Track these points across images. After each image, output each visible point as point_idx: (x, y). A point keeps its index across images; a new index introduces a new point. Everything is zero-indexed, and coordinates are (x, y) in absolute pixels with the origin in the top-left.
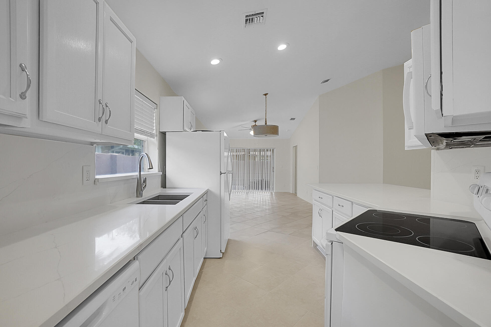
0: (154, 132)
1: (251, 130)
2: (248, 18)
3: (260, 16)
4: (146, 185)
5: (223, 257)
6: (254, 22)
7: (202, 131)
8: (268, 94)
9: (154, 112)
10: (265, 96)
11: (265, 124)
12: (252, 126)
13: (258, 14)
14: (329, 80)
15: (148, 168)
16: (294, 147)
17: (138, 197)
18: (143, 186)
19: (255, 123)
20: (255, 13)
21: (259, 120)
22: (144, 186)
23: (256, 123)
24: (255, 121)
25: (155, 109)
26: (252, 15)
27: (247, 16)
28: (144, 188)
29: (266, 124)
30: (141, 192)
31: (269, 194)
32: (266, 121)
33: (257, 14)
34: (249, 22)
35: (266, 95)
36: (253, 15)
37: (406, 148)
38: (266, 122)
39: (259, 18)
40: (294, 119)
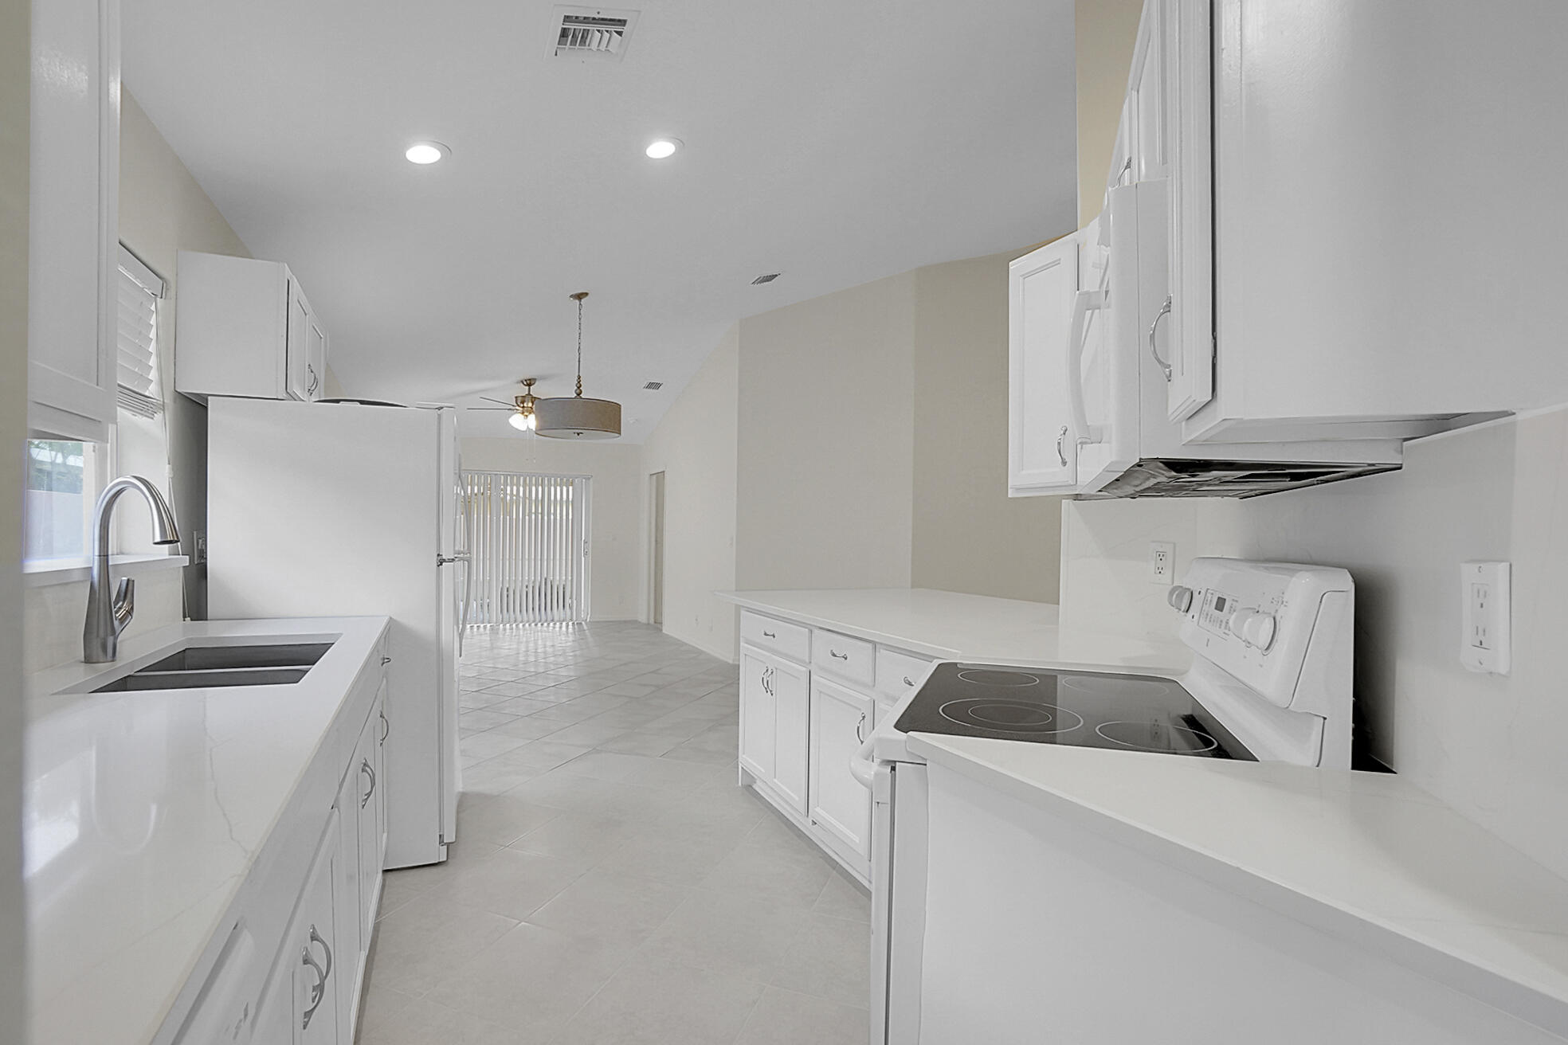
0: (152, 390)
1: (512, 412)
2: (571, 26)
3: (613, 28)
4: (132, 608)
5: (449, 860)
6: (589, 45)
7: (362, 402)
8: (587, 294)
9: (153, 308)
10: (577, 301)
11: (575, 395)
12: (516, 397)
13: (604, 21)
14: (776, 276)
15: (158, 539)
16: (655, 477)
17: (94, 661)
18: (116, 612)
19: (529, 389)
20: (597, 16)
21: (543, 378)
22: (122, 612)
23: (531, 387)
24: (529, 383)
25: (158, 299)
26: (585, 18)
27: (567, 19)
28: (122, 620)
29: (578, 395)
30: (110, 640)
31: (570, 630)
32: (581, 386)
33: (603, 19)
34: (574, 42)
35: (580, 297)
36: (586, 20)
37: (1010, 491)
38: (579, 388)
39: (607, 35)
40: (656, 386)
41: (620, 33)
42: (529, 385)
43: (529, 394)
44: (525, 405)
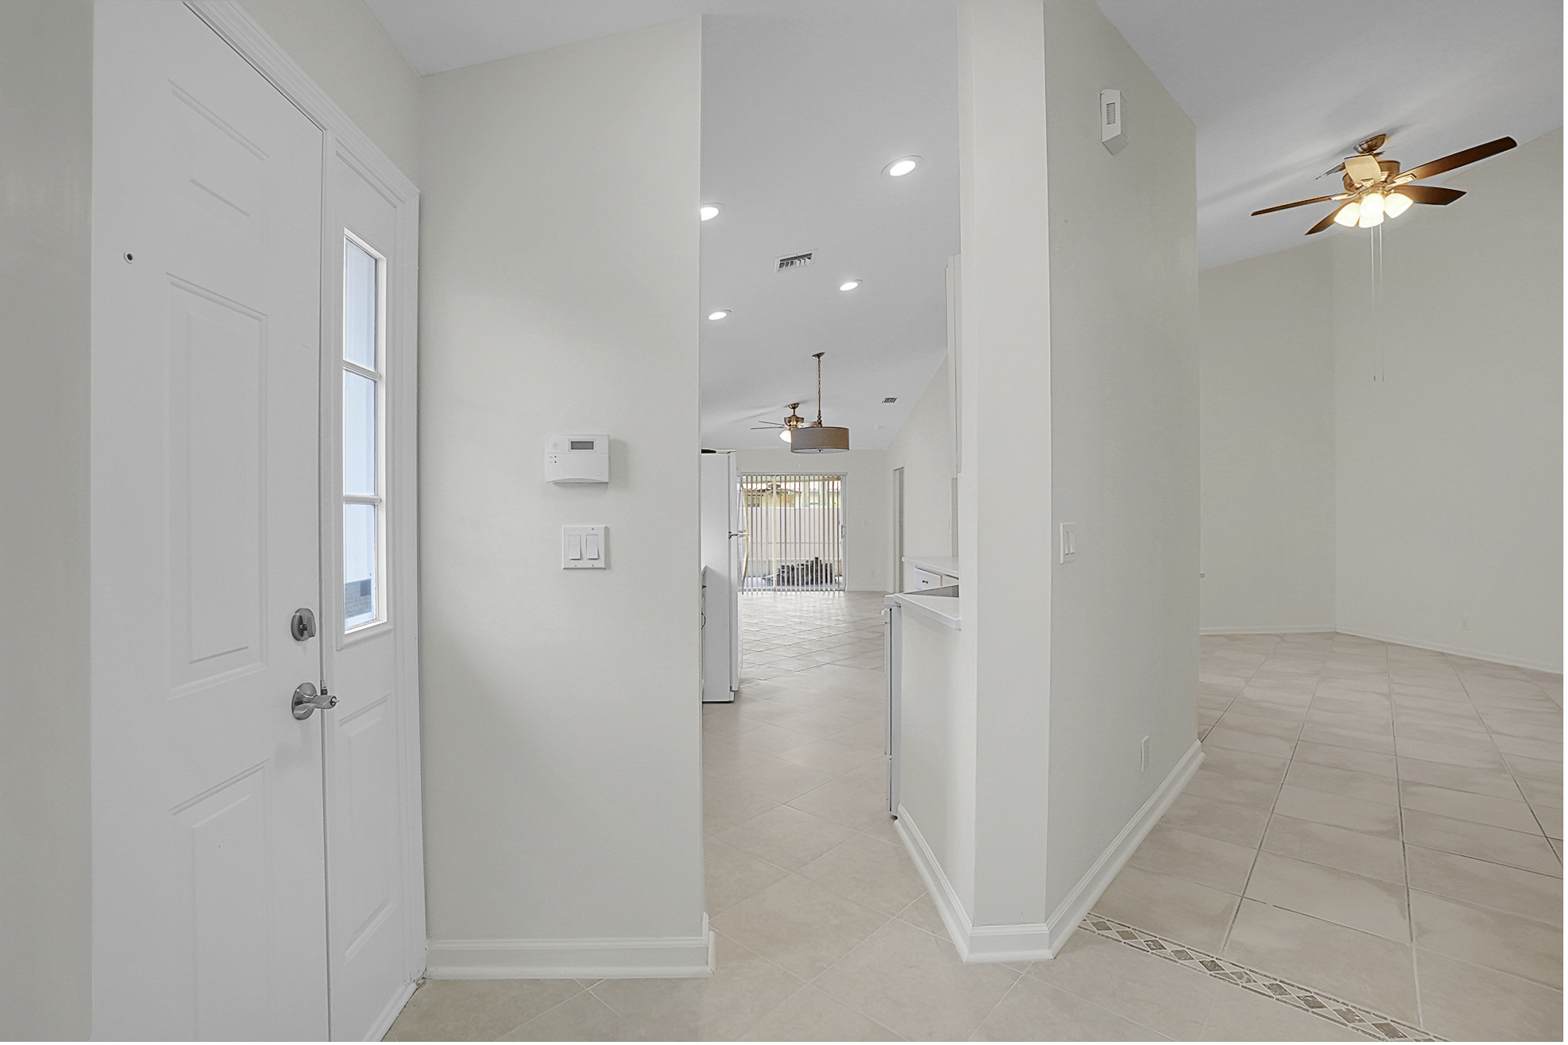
1: (783, 429)
2: (785, 262)
5: (735, 701)
6: (795, 265)
8: (822, 355)
10: (817, 359)
12: (785, 418)
16: (898, 471)
19: (792, 410)
21: (804, 402)
23: (796, 410)
24: (794, 406)
29: (819, 424)
34: (786, 267)
35: (819, 356)
36: (792, 258)
39: (804, 260)
40: (893, 400)
41: (810, 258)
42: (794, 408)
43: (794, 415)
44: (791, 423)
